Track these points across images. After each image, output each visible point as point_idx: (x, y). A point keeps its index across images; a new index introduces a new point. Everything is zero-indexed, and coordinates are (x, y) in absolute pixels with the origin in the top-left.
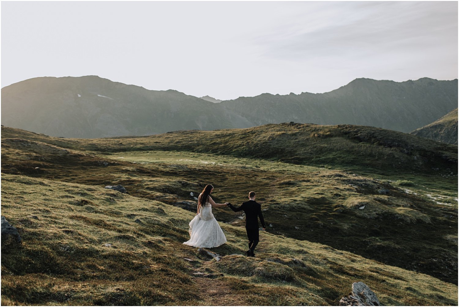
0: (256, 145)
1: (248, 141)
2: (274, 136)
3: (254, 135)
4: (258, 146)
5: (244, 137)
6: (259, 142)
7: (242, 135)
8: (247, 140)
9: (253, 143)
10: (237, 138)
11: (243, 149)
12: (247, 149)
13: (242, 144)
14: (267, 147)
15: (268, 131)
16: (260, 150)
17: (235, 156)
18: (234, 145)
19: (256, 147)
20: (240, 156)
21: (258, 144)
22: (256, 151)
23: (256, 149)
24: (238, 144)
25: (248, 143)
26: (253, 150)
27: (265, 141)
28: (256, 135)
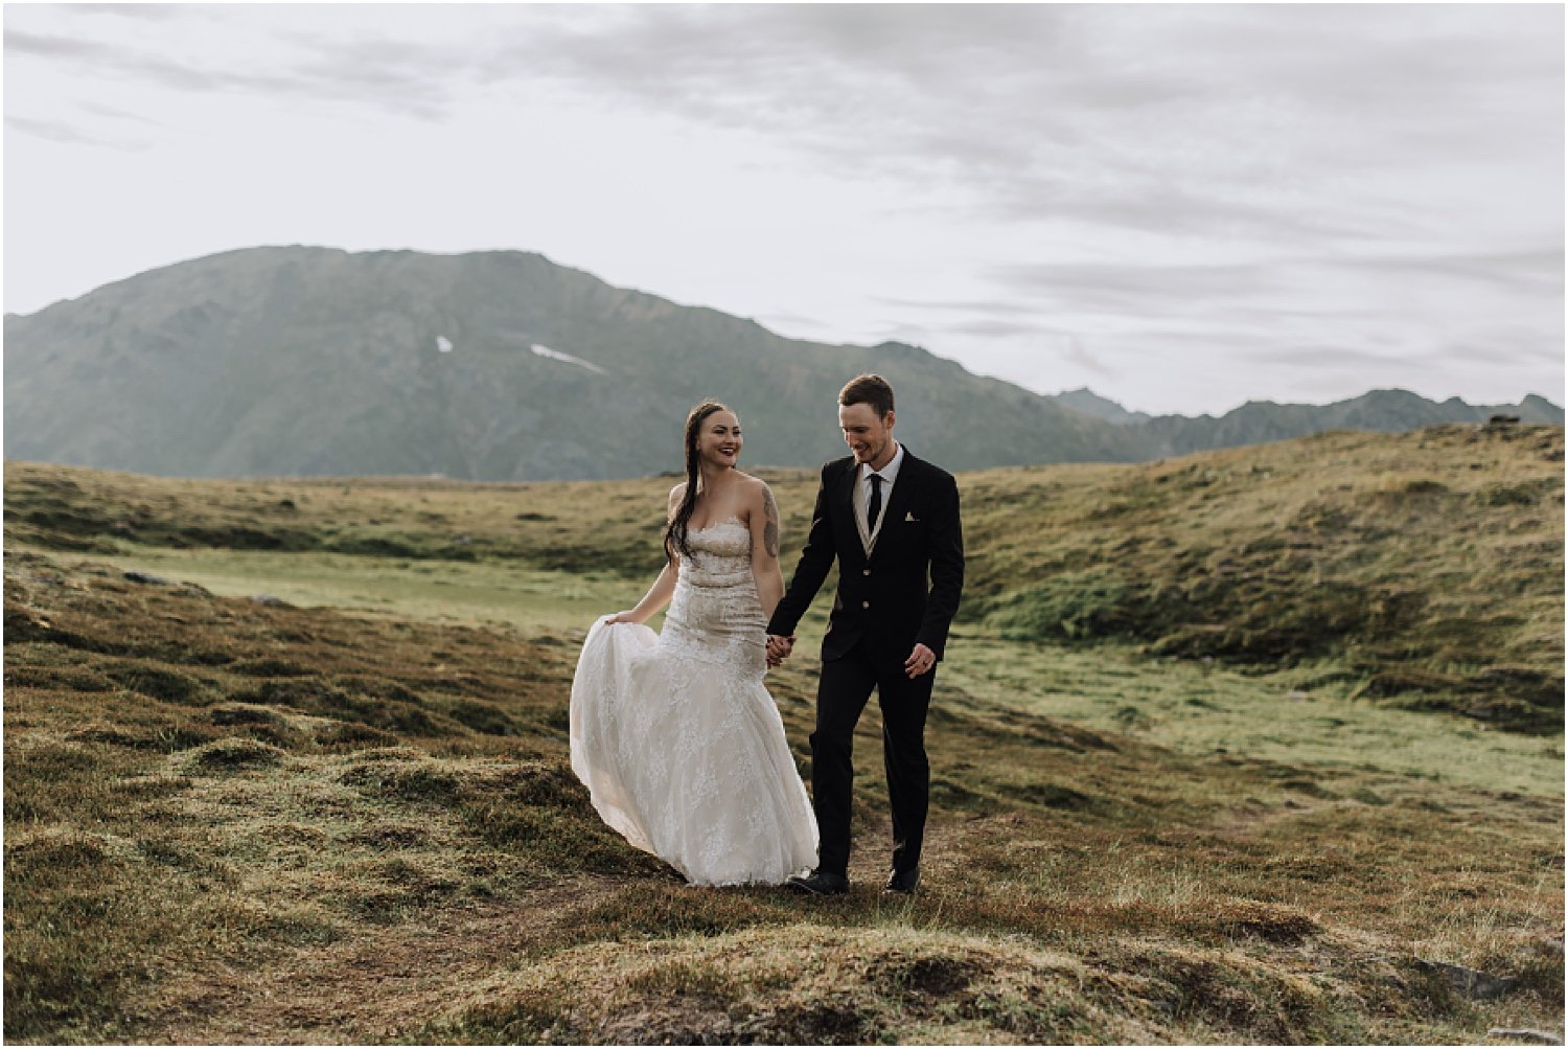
0: (1190, 563)
1: (1142, 531)
2: (1347, 502)
3: (1200, 492)
4: (1202, 571)
5: (1118, 510)
6: (1218, 542)
7: (1114, 492)
8: (1132, 527)
9: (1169, 543)
10: (1071, 515)
11: (1088, 582)
12: (1116, 583)
13: (1094, 549)
14: (1272, 581)
15: (1303, 471)
16: (1217, 600)
17: (1015, 631)
18: (1031, 555)
19: (1192, 571)
20: (1051, 632)
21: (1209, 552)
22: (1179, 608)
23: (1184, 586)
24: (1056, 551)
25: (1132, 545)
26: (1163, 596)
27: (1265, 534)
28: (1207, 497)
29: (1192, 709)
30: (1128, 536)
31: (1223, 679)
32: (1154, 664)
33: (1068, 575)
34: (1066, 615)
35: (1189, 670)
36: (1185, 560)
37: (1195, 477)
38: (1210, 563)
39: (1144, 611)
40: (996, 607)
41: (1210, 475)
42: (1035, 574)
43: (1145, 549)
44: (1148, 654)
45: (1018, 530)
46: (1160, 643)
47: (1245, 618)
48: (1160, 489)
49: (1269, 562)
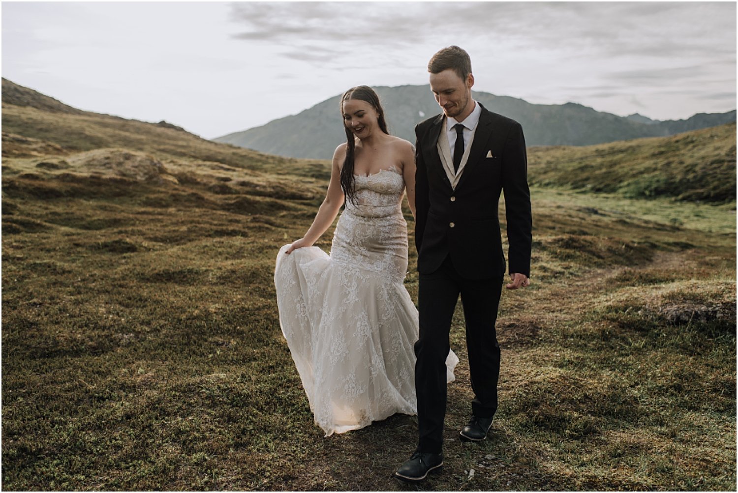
0: (690, 169)
1: (671, 159)
3: (691, 145)
4: (694, 172)
5: (661, 153)
6: (700, 161)
7: (660, 146)
8: (667, 158)
9: (681, 163)
11: (653, 177)
12: (663, 177)
13: (654, 166)
14: (721, 174)
15: (730, 135)
16: (700, 181)
17: (628, 195)
18: (632, 170)
19: (691, 172)
20: (641, 195)
21: (696, 165)
22: (686, 184)
23: (688, 177)
24: (641, 167)
25: (668, 164)
26: (681, 181)
27: (717, 158)
28: (694, 147)
29: (696, 218)
30: (666, 161)
31: (704, 208)
32: (678, 204)
33: (646, 175)
34: (646, 189)
35: (692, 206)
36: (688, 169)
37: (689, 140)
38: (697, 169)
39: (673, 186)
40: (621, 187)
41: (694, 139)
42: (634, 176)
43: (673, 165)
44: (676, 201)
45: (626, 161)
46: (680, 197)
47: (711, 186)
48: (677, 144)
49: (719, 167)
